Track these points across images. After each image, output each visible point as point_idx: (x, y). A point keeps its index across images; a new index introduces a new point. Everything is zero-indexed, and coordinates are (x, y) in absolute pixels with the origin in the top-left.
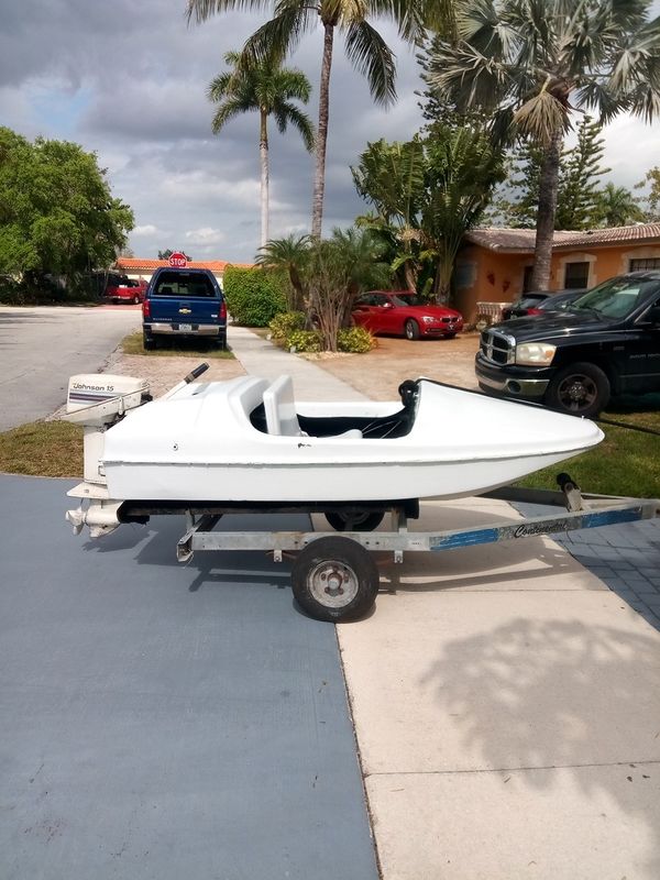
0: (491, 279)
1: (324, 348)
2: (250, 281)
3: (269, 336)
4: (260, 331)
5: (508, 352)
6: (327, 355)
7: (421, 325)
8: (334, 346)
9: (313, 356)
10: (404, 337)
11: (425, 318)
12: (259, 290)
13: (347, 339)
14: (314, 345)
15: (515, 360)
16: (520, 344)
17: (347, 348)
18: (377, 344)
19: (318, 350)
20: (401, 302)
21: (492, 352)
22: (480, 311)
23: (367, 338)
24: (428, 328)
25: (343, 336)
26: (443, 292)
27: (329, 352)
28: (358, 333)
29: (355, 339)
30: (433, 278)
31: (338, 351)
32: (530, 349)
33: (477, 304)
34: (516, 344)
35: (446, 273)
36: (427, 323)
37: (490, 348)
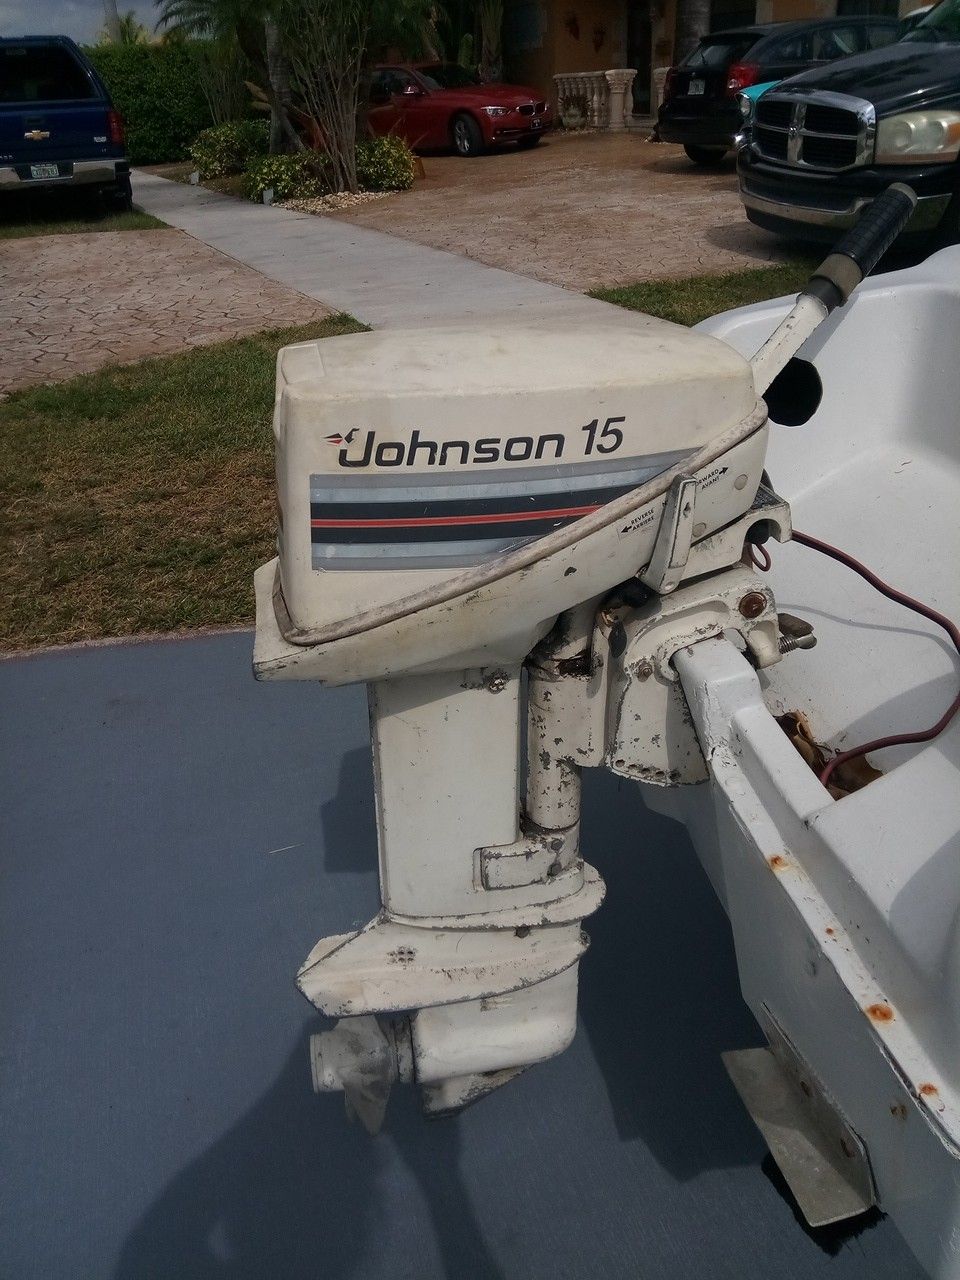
0: (573, 27)
1: (332, 187)
2: (119, 72)
3: (195, 177)
4: (170, 169)
5: (860, 138)
6: (343, 199)
7: (480, 119)
8: (353, 181)
9: (317, 204)
10: (452, 151)
11: (489, 109)
12: (140, 88)
13: (373, 162)
14: (308, 182)
15: (873, 155)
16: (884, 118)
17: (376, 180)
18: (422, 170)
19: (319, 192)
20: (431, 82)
21: (804, 144)
22: (561, 92)
23: (408, 156)
24: (496, 130)
25: (364, 158)
26: (492, 59)
27: (346, 193)
28: (393, 148)
29: (390, 161)
30: (472, 33)
31: (360, 189)
32: (912, 126)
33: (555, 77)
34: (877, 119)
35: (491, 23)
36: (493, 120)
37: (796, 136)
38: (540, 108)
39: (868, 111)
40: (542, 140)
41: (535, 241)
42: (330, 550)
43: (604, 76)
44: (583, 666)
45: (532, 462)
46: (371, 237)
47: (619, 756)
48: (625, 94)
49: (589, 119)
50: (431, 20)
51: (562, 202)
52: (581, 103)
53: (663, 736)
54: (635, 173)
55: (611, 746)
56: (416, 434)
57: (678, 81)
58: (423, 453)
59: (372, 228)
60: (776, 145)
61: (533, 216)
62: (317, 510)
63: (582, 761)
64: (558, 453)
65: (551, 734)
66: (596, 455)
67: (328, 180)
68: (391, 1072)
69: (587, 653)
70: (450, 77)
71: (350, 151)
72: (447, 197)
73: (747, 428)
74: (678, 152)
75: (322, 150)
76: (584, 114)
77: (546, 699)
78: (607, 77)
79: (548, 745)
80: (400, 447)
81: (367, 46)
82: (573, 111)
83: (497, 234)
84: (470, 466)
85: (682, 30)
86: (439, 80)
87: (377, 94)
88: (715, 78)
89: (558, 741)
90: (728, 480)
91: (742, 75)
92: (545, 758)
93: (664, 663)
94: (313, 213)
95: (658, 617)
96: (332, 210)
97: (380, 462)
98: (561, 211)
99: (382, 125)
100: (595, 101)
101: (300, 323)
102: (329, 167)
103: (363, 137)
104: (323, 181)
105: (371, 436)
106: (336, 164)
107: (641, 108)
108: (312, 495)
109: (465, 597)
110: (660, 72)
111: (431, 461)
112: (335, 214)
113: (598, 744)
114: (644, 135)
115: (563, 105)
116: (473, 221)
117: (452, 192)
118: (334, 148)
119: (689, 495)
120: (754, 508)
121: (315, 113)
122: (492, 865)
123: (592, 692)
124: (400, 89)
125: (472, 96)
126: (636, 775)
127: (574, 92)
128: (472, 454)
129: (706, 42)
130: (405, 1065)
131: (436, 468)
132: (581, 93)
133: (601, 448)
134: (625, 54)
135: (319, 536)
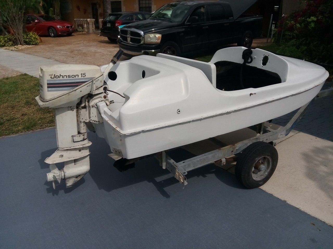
0: (78, 8)
1: (17, 44)
5: (141, 38)
6: (20, 47)
7: (56, 29)
8: (22, 42)
9: (13, 48)
10: (49, 36)
11: (58, 26)
13: (28, 38)
14: (9, 43)
15: (144, 41)
16: (146, 34)
17: (29, 43)
18: (41, 40)
19: (12, 45)
20: (42, 19)
21: (131, 39)
22: (76, 23)
23: (37, 37)
24: (60, 31)
25: (25, 37)
26: (58, 14)
27: (21, 45)
28: (33, 35)
29: (32, 38)
30: (52, 8)
31: (24, 44)
32: (151, 36)
33: (75, 19)
34: (144, 35)
35: (57, 6)
36: (60, 29)
37: (129, 38)
38: (71, 27)
39: (142, 33)
40: (73, 34)
41: (73, 57)
42: (50, 89)
43: (87, 20)
44: (85, 107)
45: (75, 78)
46: (29, 56)
47: (91, 119)
48: (93, 24)
49: (84, 30)
50: (41, 4)
51: (79, 49)
52: (82, 26)
53: (96, 116)
54: (96, 43)
55: (90, 118)
56: (60, 74)
57: (105, 23)
58: (61, 77)
59: (29, 54)
60: (125, 39)
61: (72, 52)
62: (48, 84)
63: (86, 121)
64: (78, 77)
65: (81, 118)
66: (82, 77)
67: (15, 43)
68: (61, 176)
69: (85, 105)
70: (47, 18)
71: (21, 35)
72: (49, 47)
73: (101, 75)
74: (106, 39)
75: (13, 35)
76: (83, 29)
77: (80, 113)
78: (88, 20)
79: (81, 120)
80: (58, 76)
81: (25, 10)
82: (80, 28)
83: (63, 56)
84: (67, 78)
85: (105, 11)
86: (44, 19)
87: (27, 22)
88: (113, 23)
89: (82, 119)
90: (99, 81)
91: (118, 23)
92: (81, 122)
93: (95, 105)
94: (12, 50)
95: (93, 98)
96: (17, 50)
97: (56, 78)
98: (79, 51)
99: (30, 29)
100: (85, 26)
101: (13, 76)
102: (15, 39)
103: (24, 32)
104: (14, 42)
105: (55, 75)
106: (17, 38)
107: (97, 28)
108: (47, 82)
109: (68, 94)
110: (101, 20)
111: (62, 78)
112: (18, 50)
113: (88, 118)
114: (98, 34)
115: (77, 26)
116: (56, 53)
117: (50, 46)
118: (17, 34)
119: (94, 82)
120: (104, 85)
121: (11, 26)
122: (74, 138)
123: (86, 111)
124: (34, 21)
125: (53, 23)
126: (94, 122)
127: (80, 23)
128: (67, 77)
129: (110, 15)
130: (63, 175)
131: (63, 78)
132: (82, 24)
133: (83, 76)
134: (92, 15)
135: (48, 87)
